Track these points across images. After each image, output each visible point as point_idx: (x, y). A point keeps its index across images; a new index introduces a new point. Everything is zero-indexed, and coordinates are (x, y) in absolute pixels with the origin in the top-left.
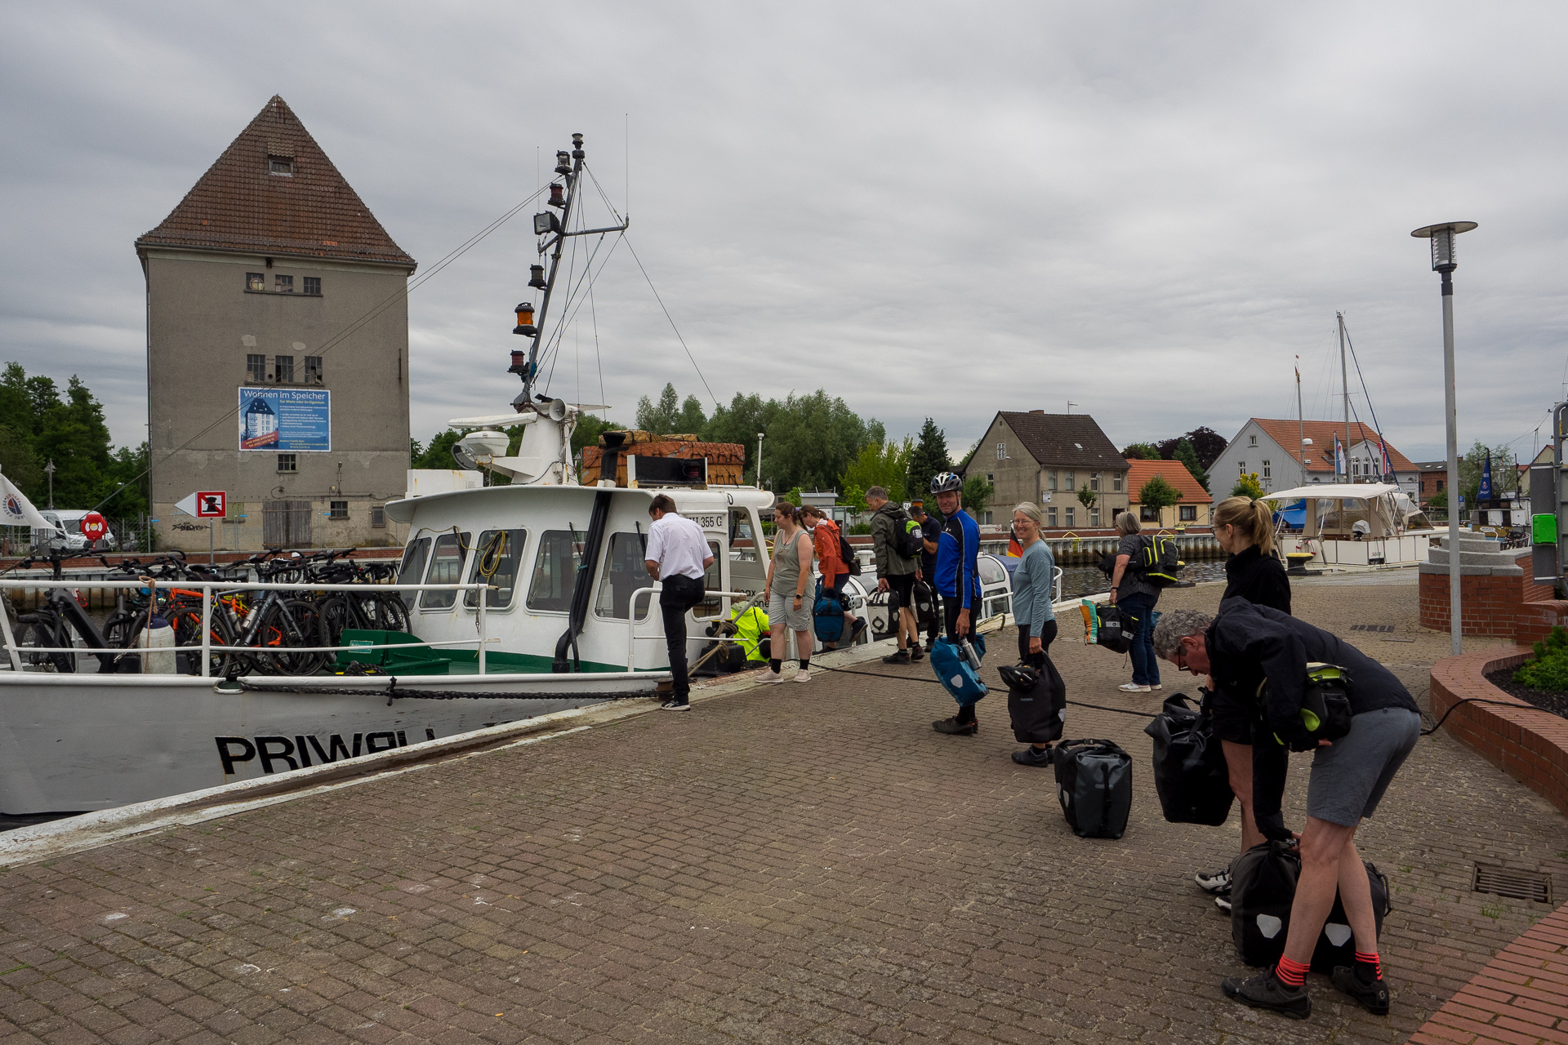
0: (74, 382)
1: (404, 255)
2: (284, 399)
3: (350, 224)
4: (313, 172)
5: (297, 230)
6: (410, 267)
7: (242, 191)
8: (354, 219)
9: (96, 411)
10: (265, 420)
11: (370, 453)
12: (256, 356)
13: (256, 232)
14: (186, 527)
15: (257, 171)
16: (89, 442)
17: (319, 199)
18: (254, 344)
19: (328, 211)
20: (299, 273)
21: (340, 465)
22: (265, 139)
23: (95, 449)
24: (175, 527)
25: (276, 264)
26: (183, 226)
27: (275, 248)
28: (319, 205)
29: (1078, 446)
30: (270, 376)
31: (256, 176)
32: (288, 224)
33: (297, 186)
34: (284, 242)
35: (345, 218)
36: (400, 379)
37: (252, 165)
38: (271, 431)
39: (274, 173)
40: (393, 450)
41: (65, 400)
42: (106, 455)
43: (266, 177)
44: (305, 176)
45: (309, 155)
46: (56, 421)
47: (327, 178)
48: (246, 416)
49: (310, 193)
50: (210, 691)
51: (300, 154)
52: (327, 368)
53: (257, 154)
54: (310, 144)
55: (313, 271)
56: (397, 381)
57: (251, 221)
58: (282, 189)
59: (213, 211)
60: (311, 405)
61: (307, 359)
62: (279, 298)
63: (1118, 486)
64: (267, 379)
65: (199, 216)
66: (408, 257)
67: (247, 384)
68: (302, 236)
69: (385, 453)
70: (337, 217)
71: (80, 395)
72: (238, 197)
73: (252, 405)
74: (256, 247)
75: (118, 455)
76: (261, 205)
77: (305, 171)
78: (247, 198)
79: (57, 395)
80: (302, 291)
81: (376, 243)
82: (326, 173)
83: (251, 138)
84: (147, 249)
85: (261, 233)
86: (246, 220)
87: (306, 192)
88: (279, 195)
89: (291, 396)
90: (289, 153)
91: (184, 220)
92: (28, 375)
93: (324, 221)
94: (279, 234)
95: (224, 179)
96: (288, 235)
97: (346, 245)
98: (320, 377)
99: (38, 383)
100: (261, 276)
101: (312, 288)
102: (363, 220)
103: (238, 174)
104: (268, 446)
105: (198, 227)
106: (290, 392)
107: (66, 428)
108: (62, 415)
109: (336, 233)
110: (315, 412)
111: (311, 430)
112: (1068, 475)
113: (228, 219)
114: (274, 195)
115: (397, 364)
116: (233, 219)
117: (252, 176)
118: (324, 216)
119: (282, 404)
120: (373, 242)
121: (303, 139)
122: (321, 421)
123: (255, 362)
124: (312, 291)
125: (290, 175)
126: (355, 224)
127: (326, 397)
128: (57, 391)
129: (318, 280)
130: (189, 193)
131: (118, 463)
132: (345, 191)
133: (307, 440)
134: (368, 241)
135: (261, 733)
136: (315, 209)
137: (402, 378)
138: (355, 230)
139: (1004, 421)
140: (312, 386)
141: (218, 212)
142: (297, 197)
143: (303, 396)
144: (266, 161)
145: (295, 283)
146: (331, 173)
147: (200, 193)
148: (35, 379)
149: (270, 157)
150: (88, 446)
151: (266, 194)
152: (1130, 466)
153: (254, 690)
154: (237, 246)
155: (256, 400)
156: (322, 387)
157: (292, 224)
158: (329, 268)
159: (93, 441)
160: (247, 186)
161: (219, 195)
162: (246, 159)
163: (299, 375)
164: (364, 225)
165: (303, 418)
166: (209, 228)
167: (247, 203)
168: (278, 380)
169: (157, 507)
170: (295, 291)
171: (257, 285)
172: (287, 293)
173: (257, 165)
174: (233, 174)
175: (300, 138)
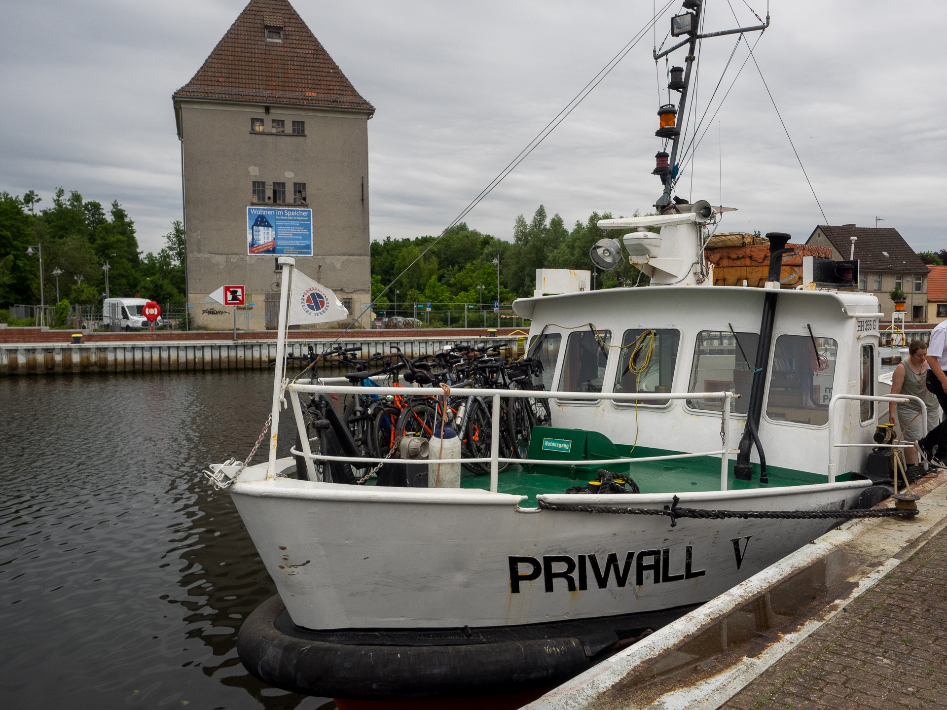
0: (115, 205)
1: (366, 103)
2: (279, 216)
3: (325, 79)
4: (297, 38)
5: (287, 84)
6: (369, 111)
7: (247, 55)
8: (328, 74)
9: (129, 226)
10: (266, 232)
11: (341, 257)
12: (259, 183)
13: (257, 86)
14: (212, 312)
15: (257, 38)
16: (126, 248)
17: (302, 59)
18: (257, 173)
19: (309, 69)
20: (289, 117)
21: (320, 266)
22: (261, 14)
23: (130, 254)
24: (204, 312)
25: (272, 111)
26: (206, 83)
27: (271, 99)
28: (302, 64)
29: (885, 254)
30: (269, 198)
31: (256, 42)
32: (280, 79)
33: (286, 49)
34: (279, 94)
35: (321, 74)
36: (363, 200)
37: (253, 34)
38: (270, 240)
39: (269, 40)
40: (358, 255)
41: (109, 218)
42: (138, 258)
43: (263, 43)
44: (291, 41)
45: (294, 25)
46: (105, 233)
47: (307, 43)
48: (252, 229)
49: (295, 55)
50: (511, 510)
51: (287, 24)
52: (309, 192)
53: (256, 25)
54: (294, 17)
55: (299, 115)
56: (360, 202)
57: (254, 77)
58: (275, 52)
59: (226, 71)
60: (298, 220)
61: (295, 184)
62: (274, 137)
63: (918, 287)
64: (267, 201)
65: (217, 75)
66: (368, 104)
67: (253, 204)
68: (291, 89)
69: (352, 258)
70: (315, 73)
71: (119, 214)
72: (243, 59)
73: (257, 220)
74: (258, 98)
75: (146, 258)
76: (260, 65)
77: (291, 37)
78: (250, 60)
79: (104, 214)
80: (291, 132)
81: (345, 93)
82: (307, 38)
83: (251, 13)
84: (181, 101)
85: (261, 87)
86: (250, 77)
87: (292, 54)
88: (273, 57)
89: (284, 213)
90: (279, 24)
91: (206, 78)
92: (84, 202)
93: (306, 77)
94: (274, 88)
95: (233, 45)
96: (281, 88)
97: (323, 95)
98: (304, 199)
99: (92, 206)
100: (262, 121)
101: (298, 130)
102: (334, 75)
103: (243, 41)
104: (268, 251)
105: (216, 83)
106: (283, 210)
107: (112, 239)
108: (108, 229)
109: (316, 86)
110: (301, 225)
111: (298, 239)
112: (876, 278)
113: (237, 76)
114: (269, 57)
115: (360, 189)
116: (240, 76)
117: (253, 42)
118: (306, 73)
119: (278, 220)
120: (342, 93)
121: (289, 12)
122: (306, 232)
123: (258, 187)
124: (298, 132)
125: (280, 41)
126: (329, 79)
127: (309, 216)
128: (104, 212)
129: (303, 123)
130: (209, 57)
131: (146, 264)
132: (320, 52)
133: (296, 247)
134: (339, 92)
135: (549, 552)
136: (299, 68)
137: (364, 199)
138: (329, 83)
139: (822, 234)
140: (299, 206)
141: (230, 71)
142: (286, 58)
143: (293, 213)
144: (263, 31)
145: (286, 126)
146: (310, 39)
147: (216, 57)
148: (89, 203)
149: (267, 27)
150: (126, 251)
151: (264, 56)
152: (930, 271)
153: (553, 509)
154: (244, 97)
155: (259, 216)
156: (306, 206)
157: (283, 80)
158: (311, 114)
159: (128, 248)
160: (250, 50)
161: (230, 58)
162: (249, 29)
163: (290, 196)
164: (335, 79)
165: (293, 230)
166: (223, 84)
167: (250, 64)
168: (275, 201)
169: (191, 296)
170: (286, 132)
171: (259, 128)
172: (281, 133)
173: (256, 34)
174: (240, 41)
175: (286, 12)
